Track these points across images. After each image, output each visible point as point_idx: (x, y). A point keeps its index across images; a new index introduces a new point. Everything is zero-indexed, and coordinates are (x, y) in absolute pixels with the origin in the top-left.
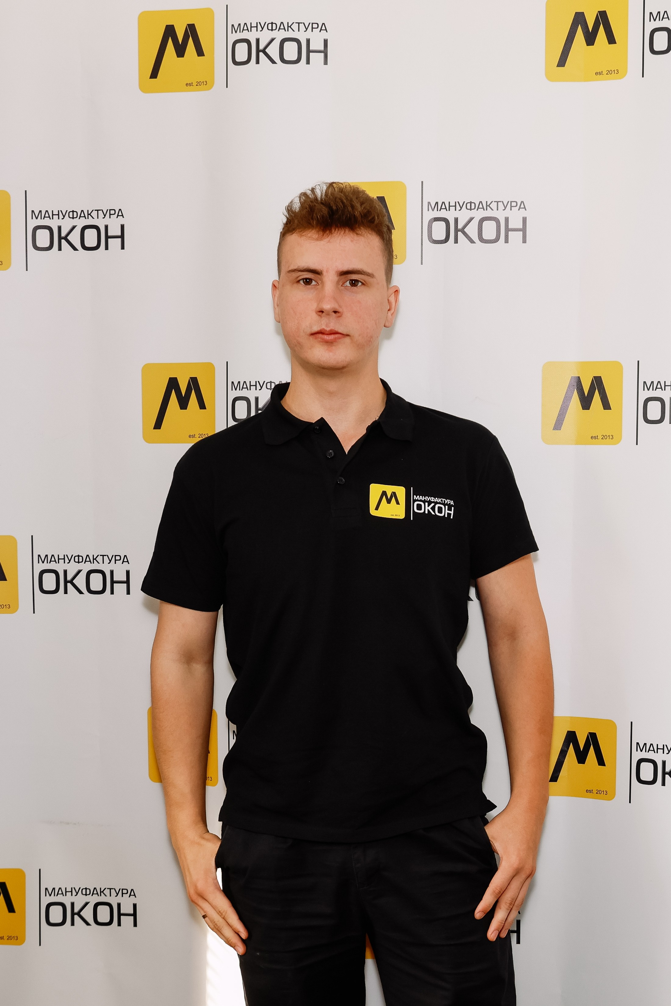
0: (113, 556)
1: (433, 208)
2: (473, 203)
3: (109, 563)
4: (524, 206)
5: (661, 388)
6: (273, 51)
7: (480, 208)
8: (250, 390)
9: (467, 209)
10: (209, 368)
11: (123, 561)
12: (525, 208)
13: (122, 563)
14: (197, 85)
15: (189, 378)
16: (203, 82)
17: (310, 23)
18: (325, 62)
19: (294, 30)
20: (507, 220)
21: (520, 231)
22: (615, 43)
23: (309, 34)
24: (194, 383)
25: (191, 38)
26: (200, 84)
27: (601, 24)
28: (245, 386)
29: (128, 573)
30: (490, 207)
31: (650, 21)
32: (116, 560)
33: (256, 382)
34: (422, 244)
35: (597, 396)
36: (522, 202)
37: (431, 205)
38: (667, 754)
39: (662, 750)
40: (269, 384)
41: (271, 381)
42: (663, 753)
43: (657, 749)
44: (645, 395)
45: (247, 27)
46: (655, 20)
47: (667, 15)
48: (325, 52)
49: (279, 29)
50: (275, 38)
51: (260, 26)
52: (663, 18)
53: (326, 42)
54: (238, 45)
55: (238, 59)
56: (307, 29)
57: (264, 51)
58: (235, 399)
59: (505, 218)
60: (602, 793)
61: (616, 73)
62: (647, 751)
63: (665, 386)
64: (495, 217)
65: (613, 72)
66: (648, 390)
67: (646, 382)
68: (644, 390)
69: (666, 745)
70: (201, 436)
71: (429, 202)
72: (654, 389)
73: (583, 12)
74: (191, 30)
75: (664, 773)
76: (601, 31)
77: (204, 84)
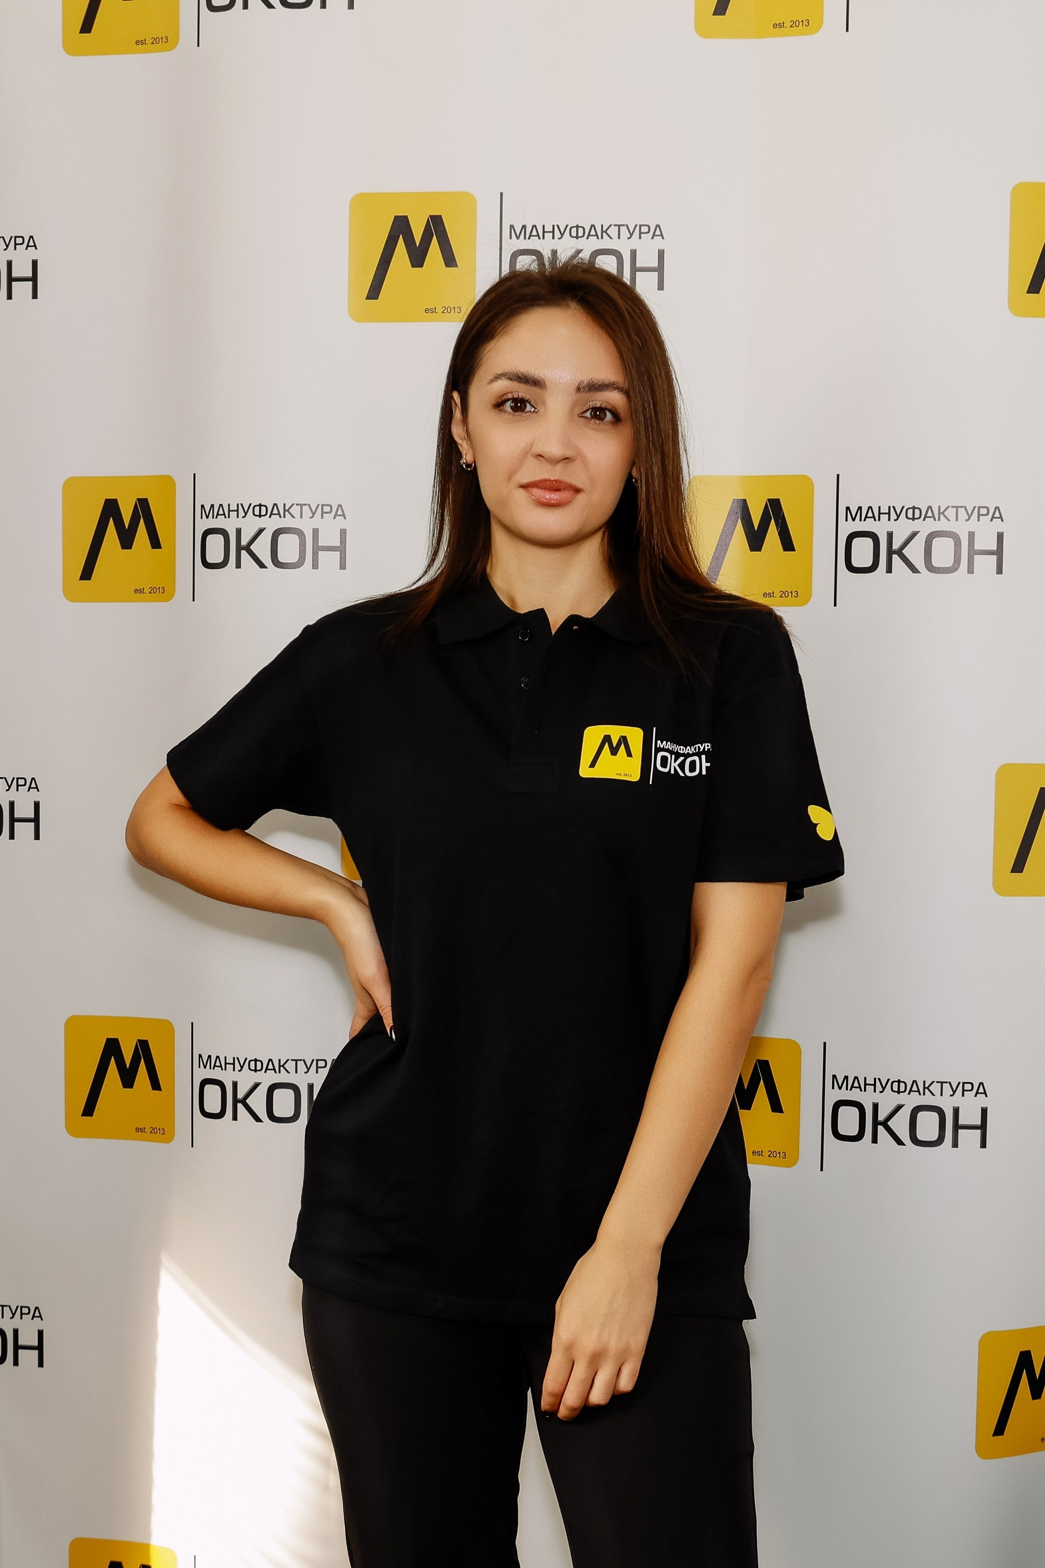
0: (14, 778)
1: (518, 235)
2: (580, 227)
3: (7, 790)
4: (661, 232)
5: (874, 517)
7: (592, 236)
8: (229, 517)
9: (572, 237)
10: (167, 483)
11: (30, 788)
12: (662, 235)
13: (29, 790)
14: (152, 44)
15: (136, 499)
16: (162, 38)
18: (350, 5)
20: (633, 253)
21: (653, 271)
24: (143, 507)
26: (157, 42)
28: (221, 512)
29: (37, 805)
30: (607, 234)
32: (18, 786)
33: (238, 505)
35: (773, 530)
36: (658, 226)
38: (881, 1092)
39: (873, 1087)
40: (257, 509)
41: (260, 504)
42: (875, 1091)
43: (866, 1084)
44: (847, 527)
55: (215, 3)
58: (207, 533)
59: (631, 251)
60: (778, 1155)
61: (806, 25)
62: (849, 1088)
63: (880, 514)
64: (616, 250)
65: (801, 23)
66: (854, 520)
67: (850, 508)
68: (847, 520)
69: (879, 1079)
70: (153, 590)
71: (512, 227)
72: (863, 519)
75: (876, 1123)
77: (163, 42)
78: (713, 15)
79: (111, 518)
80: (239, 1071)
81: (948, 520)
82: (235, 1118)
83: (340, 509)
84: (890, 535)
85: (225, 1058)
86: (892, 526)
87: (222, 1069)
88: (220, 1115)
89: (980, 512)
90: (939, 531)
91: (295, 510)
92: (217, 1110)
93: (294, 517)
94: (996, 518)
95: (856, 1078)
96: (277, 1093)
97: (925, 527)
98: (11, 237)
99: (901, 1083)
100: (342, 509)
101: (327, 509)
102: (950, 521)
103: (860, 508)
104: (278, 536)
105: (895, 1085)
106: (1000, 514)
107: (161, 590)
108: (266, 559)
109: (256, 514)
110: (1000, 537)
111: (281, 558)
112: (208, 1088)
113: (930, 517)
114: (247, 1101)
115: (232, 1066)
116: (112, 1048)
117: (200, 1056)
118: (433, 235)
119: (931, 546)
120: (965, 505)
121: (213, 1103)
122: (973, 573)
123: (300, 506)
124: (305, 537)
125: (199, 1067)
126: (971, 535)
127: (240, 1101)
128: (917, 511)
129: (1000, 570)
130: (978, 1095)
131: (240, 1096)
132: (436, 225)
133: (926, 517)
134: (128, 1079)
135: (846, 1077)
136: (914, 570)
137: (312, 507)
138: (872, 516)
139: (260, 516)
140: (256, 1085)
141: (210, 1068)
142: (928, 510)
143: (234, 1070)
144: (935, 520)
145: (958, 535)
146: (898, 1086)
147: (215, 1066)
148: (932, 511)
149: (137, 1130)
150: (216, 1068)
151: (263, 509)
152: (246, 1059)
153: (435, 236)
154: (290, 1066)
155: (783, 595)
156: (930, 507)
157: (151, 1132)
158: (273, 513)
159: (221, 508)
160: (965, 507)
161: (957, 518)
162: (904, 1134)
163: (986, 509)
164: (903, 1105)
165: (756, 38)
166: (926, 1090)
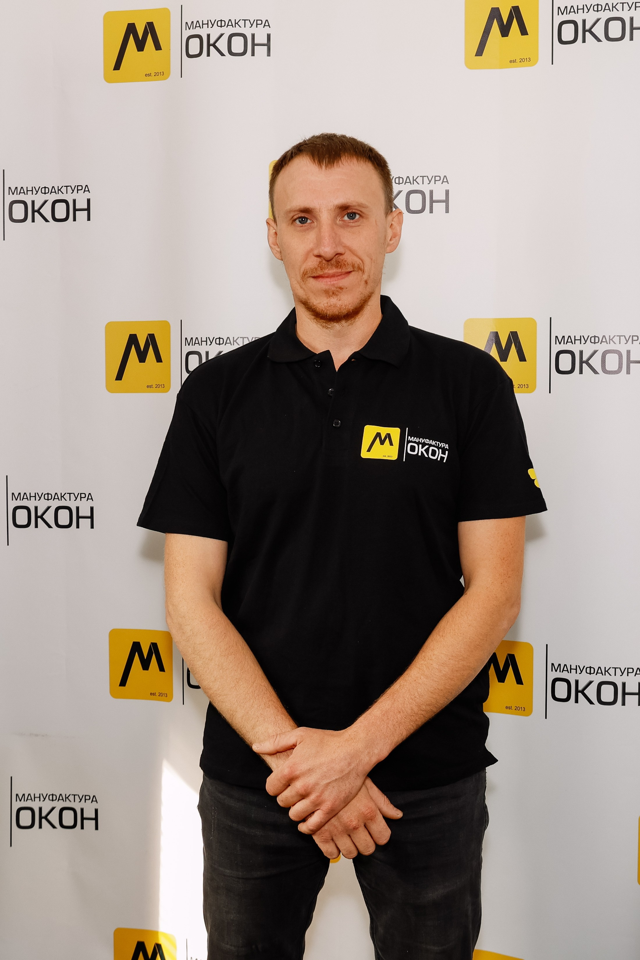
0: (79, 494)
2: (401, 178)
3: (75, 500)
4: (447, 180)
6: (222, 45)
7: (407, 182)
8: (201, 345)
9: (397, 184)
10: (165, 325)
12: (447, 182)
13: (87, 500)
14: (155, 76)
15: (147, 334)
17: (254, 20)
18: (268, 54)
19: (241, 26)
20: (432, 193)
21: (443, 202)
22: (528, 35)
23: (254, 30)
24: (151, 339)
25: (150, 34)
26: (158, 75)
27: (514, 17)
28: (197, 342)
29: (92, 509)
30: (416, 181)
31: (558, 15)
32: (81, 498)
33: (206, 338)
35: (513, 350)
36: (445, 176)
40: (218, 340)
41: (220, 337)
44: (556, 348)
45: (199, 25)
46: (562, 14)
47: (574, 10)
48: (268, 45)
49: (228, 25)
50: (224, 34)
51: (210, 23)
52: (570, 12)
53: (269, 36)
54: (191, 41)
55: (191, 53)
56: (252, 25)
57: (214, 45)
58: (189, 354)
59: (430, 191)
60: (521, 709)
61: (528, 61)
62: (561, 671)
63: (575, 340)
64: (421, 190)
65: (526, 60)
66: (560, 343)
67: (558, 337)
68: (556, 344)
69: (579, 666)
70: (157, 386)
72: (565, 343)
73: (499, 8)
74: (150, 28)
75: (577, 691)
76: (515, 24)
77: (161, 75)
78: (475, 56)
79: (133, 345)
81: (615, 343)
84: (581, 353)
86: (582, 347)
95: (565, 665)
97: (602, 348)
98: (75, 186)
99: (592, 669)
102: (616, 344)
103: (564, 337)
107: (162, 386)
109: (217, 343)
113: (605, 342)
116: (136, 647)
120: (624, 335)
122: (630, 374)
123: (242, 339)
126: (628, 352)
128: (597, 339)
130: (636, 675)
133: (602, 341)
134: (146, 665)
135: (560, 665)
136: (595, 372)
137: (249, 339)
138: (571, 341)
139: (219, 344)
142: (603, 338)
146: (590, 670)
148: (605, 338)
149: (151, 694)
151: (222, 341)
155: (520, 387)
156: (604, 336)
157: (159, 695)
158: (227, 342)
159: (197, 339)
160: (625, 336)
161: (620, 342)
162: (594, 698)
163: (637, 337)
164: (593, 681)
165: (500, 69)
166: (606, 672)
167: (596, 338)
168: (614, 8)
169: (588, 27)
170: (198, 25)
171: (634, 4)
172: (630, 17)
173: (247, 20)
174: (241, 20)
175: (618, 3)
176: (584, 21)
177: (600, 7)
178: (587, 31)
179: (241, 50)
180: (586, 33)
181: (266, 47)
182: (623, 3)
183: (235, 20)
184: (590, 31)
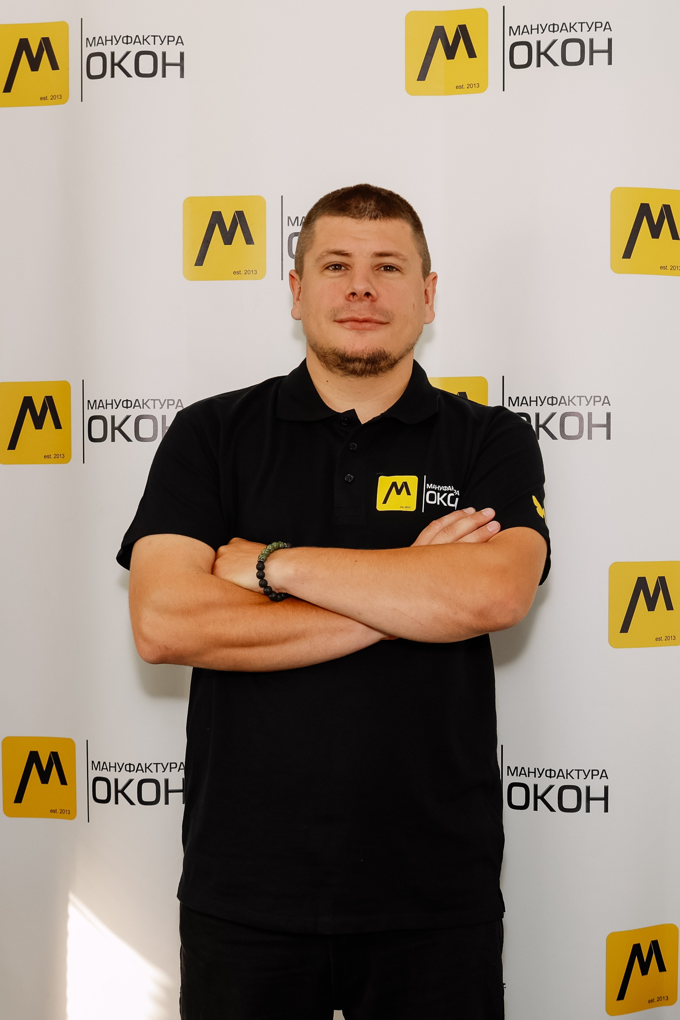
1: (293, 223)
5: (527, 404)
6: (129, 64)
8: (106, 408)
10: (65, 386)
14: (51, 99)
15: (44, 396)
16: (58, 96)
17: (165, 36)
18: (182, 75)
19: (150, 43)
22: (476, 57)
23: (165, 47)
24: (49, 402)
25: (45, 51)
26: (55, 98)
27: (461, 38)
28: (101, 405)
31: (510, 35)
33: (112, 400)
34: (282, 260)
37: (291, 220)
38: (539, 777)
39: (534, 774)
40: (125, 403)
41: (127, 400)
42: (535, 777)
43: (529, 772)
45: (102, 41)
46: (515, 34)
47: (527, 30)
48: (181, 65)
49: (135, 42)
50: (130, 51)
51: (115, 40)
52: (523, 32)
53: (182, 55)
54: (93, 59)
55: (93, 73)
56: (162, 42)
57: (119, 65)
58: (92, 418)
61: (477, 87)
62: (518, 775)
63: (531, 401)
65: (474, 86)
66: (514, 405)
67: (512, 398)
68: (509, 405)
69: (538, 769)
70: (56, 456)
71: (289, 218)
72: (520, 405)
73: (443, 27)
74: (46, 44)
75: (536, 797)
76: (462, 44)
77: (58, 98)
78: (417, 80)
79: (28, 409)
80: (119, 771)
81: (575, 405)
82: (117, 803)
83: (180, 402)
84: (537, 415)
85: (110, 763)
86: (538, 409)
87: (108, 771)
88: (107, 801)
89: (595, 399)
90: (569, 412)
91: (150, 404)
92: (105, 797)
93: (149, 408)
94: (606, 403)
95: (523, 768)
96: (144, 785)
97: (560, 410)
99: (552, 771)
100: (181, 403)
101: (171, 402)
103: (518, 398)
104: (139, 421)
105: (548, 772)
106: (608, 401)
107: (62, 456)
108: (131, 435)
109: (124, 406)
110: (609, 415)
111: (142, 435)
112: (98, 783)
113: (563, 403)
114: (125, 791)
115: (114, 768)
116: (34, 757)
117: (93, 762)
118: (238, 224)
119: (564, 422)
120: (585, 395)
121: (102, 793)
122: (591, 439)
123: (153, 401)
124: (157, 421)
125: (92, 769)
126: (590, 415)
127: (120, 792)
129: (609, 437)
130: (602, 778)
131: (120, 788)
132: (239, 217)
133: (560, 403)
134: (45, 778)
135: (516, 768)
136: (553, 437)
137: (161, 401)
138: (526, 403)
139: (127, 407)
140: (130, 781)
141: (100, 770)
142: (561, 398)
143: (116, 771)
144: (566, 405)
145: (581, 415)
146: (550, 774)
147: (103, 768)
148: (564, 399)
149: (51, 811)
150: (103, 770)
151: (129, 403)
152: (123, 764)
153: (239, 224)
154: (153, 767)
156: (563, 397)
157: (60, 813)
158: (136, 405)
159: (101, 402)
160: (585, 397)
161: (580, 403)
162: (554, 804)
163: (599, 398)
164: (554, 786)
165: (446, 95)
166: (568, 775)
167: (554, 399)
168: (572, 29)
169: (542, 50)
170: (100, 42)
171: (594, 24)
172: (590, 39)
173: (157, 36)
174: (150, 36)
175: (576, 23)
176: (539, 43)
177: (556, 27)
178: (542, 54)
179: (151, 71)
180: (541, 56)
181: (179, 67)
182: (582, 23)
183: (143, 36)
184: (545, 54)
